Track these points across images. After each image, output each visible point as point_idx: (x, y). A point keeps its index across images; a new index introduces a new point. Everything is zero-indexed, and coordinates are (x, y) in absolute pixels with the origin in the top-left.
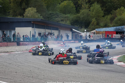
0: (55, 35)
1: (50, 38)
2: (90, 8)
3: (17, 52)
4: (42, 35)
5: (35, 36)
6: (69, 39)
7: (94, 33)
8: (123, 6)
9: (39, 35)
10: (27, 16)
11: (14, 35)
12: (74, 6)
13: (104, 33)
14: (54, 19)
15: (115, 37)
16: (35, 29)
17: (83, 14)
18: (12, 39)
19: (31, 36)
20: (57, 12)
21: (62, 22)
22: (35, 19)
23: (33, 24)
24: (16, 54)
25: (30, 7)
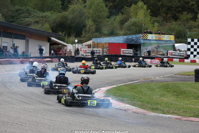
7: (90, 46)
13: (107, 45)
14: (23, 19)
15: (124, 53)
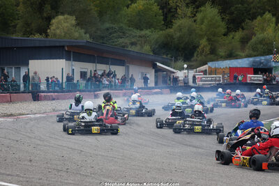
0: (118, 77)
1: (107, 83)
2: (195, 15)
3: (32, 116)
4: (88, 76)
5: (73, 79)
6: (149, 86)
7: (205, 72)
8: (269, 12)
9: (81, 77)
10: (55, 35)
11: (26, 78)
12: (161, 11)
13: (228, 71)
14: (116, 40)
15: (251, 80)
16: (74, 63)
17: (181, 30)
18: (22, 86)
19: (65, 80)
20: (122, 25)
21: (134, 46)
22: (73, 40)
23: (69, 52)
24: (31, 119)
25: (63, 14)
